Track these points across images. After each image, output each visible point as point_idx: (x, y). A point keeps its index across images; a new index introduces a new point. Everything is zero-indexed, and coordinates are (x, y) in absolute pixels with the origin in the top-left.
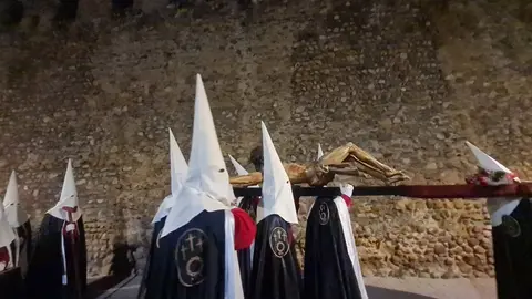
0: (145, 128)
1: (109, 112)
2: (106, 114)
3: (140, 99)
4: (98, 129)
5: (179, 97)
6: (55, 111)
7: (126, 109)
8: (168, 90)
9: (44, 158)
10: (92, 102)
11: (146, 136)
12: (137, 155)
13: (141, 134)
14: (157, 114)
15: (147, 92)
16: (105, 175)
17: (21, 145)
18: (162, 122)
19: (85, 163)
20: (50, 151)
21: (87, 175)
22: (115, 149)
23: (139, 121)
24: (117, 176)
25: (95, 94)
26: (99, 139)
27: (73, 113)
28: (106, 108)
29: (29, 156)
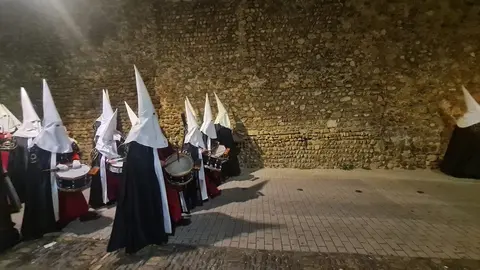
0: (407, 51)
1: (367, 35)
2: (364, 37)
3: (400, 22)
4: (356, 52)
5: (442, 22)
6: (308, 32)
7: (384, 32)
8: (430, 13)
9: (304, 78)
10: (347, 25)
11: (408, 59)
12: (400, 77)
13: (403, 57)
14: (418, 38)
15: (407, 14)
16: (368, 93)
17: (279, 65)
18: (425, 47)
19: (348, 82)
20: (311, 71)
21: (350, 93)
22: (376, 71)
23: (400, 45)
24: (381, 94)
25: (350, 16)
26: (359, 61)
27: (328, 35)
28: (363, 31)
29: (289, 76)
